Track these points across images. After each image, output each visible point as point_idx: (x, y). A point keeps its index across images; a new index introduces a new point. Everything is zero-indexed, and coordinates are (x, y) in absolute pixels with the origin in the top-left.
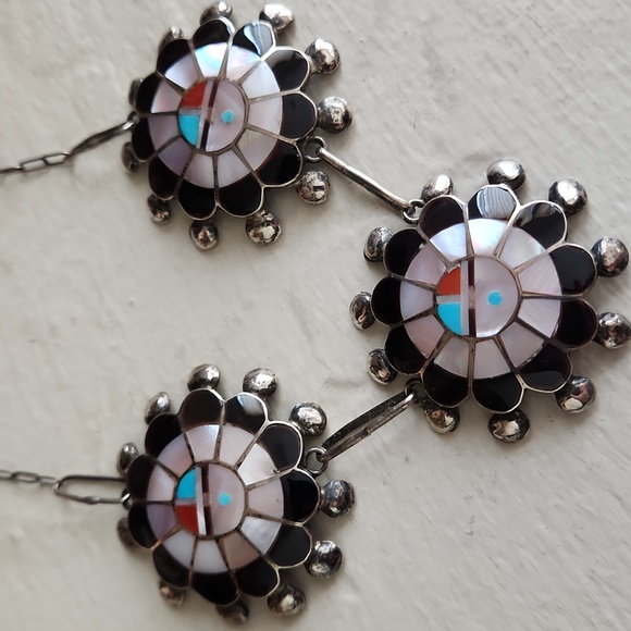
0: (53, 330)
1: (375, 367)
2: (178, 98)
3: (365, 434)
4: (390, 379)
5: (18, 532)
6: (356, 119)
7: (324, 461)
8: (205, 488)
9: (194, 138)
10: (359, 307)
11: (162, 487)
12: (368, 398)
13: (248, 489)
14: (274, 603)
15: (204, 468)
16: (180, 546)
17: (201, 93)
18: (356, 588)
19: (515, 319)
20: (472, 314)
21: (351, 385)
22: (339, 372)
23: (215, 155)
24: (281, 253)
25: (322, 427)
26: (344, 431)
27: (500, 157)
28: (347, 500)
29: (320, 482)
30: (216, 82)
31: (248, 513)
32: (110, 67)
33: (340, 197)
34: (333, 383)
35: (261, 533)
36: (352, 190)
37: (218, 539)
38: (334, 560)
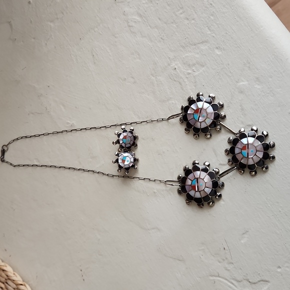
0: (164, 152)
1: (229, 162)
2: (194, 111)
3: (227, 174)
4: (232, 164)
5: (156, 191)
6: (227, 116)
7: (219, 178)
8: (197, 183)
9: (197, 119)
10: (226, 151)
11: (189, 182)
12: (227, 167)
13: (206, 183)
14: (209, 203)
15: (197, 179)
16: (192, 193)
17: (198, 111)
18: (224, 201)
19: (255, 155)
20: (248, 153)
21: (224, 165)
22: (222, 163)
23: (201, 122)
24: (211, 140)
25: (218, 172)
26: (223, 173)
27: (253, 125)
28: (223, 185)
29: (218, 182)
30: (201, 109)
31: (206, 187)
32: (177, 102)
33: (223, 131)
34: (221, 164)
35: (208, 191)
36: (226, 130)
37: (200, 192)
38: (220, 196)
